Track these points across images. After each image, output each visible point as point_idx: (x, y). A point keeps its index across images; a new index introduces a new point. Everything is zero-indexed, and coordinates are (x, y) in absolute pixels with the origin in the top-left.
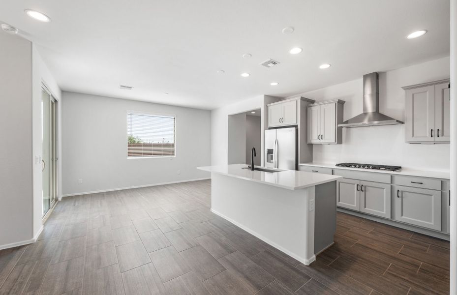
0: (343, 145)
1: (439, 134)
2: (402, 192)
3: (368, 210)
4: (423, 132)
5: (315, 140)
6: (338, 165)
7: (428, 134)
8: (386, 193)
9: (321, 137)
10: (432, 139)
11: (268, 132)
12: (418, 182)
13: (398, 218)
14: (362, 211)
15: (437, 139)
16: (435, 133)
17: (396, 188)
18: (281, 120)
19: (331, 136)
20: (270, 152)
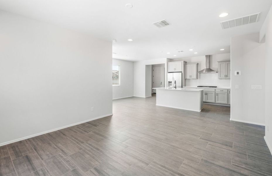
0: (198, 79)
1: (227, 77)
2: (218, 94)
3: (208, 101)
4: (223, 76)
5: (188, 77)
6: (198, 87)
7: (224, 76)
8: (214, 94)
9: (191, 76)
10: (225, 78)
11: (168, 74)
12: (222, 90)
13: (217, 102)
14: (206, 101)
15: (227, 78)
16: (226, 76)
17: (216, 93)
18: (175, 69)
19: (195, 76)
20: (170, 82)
